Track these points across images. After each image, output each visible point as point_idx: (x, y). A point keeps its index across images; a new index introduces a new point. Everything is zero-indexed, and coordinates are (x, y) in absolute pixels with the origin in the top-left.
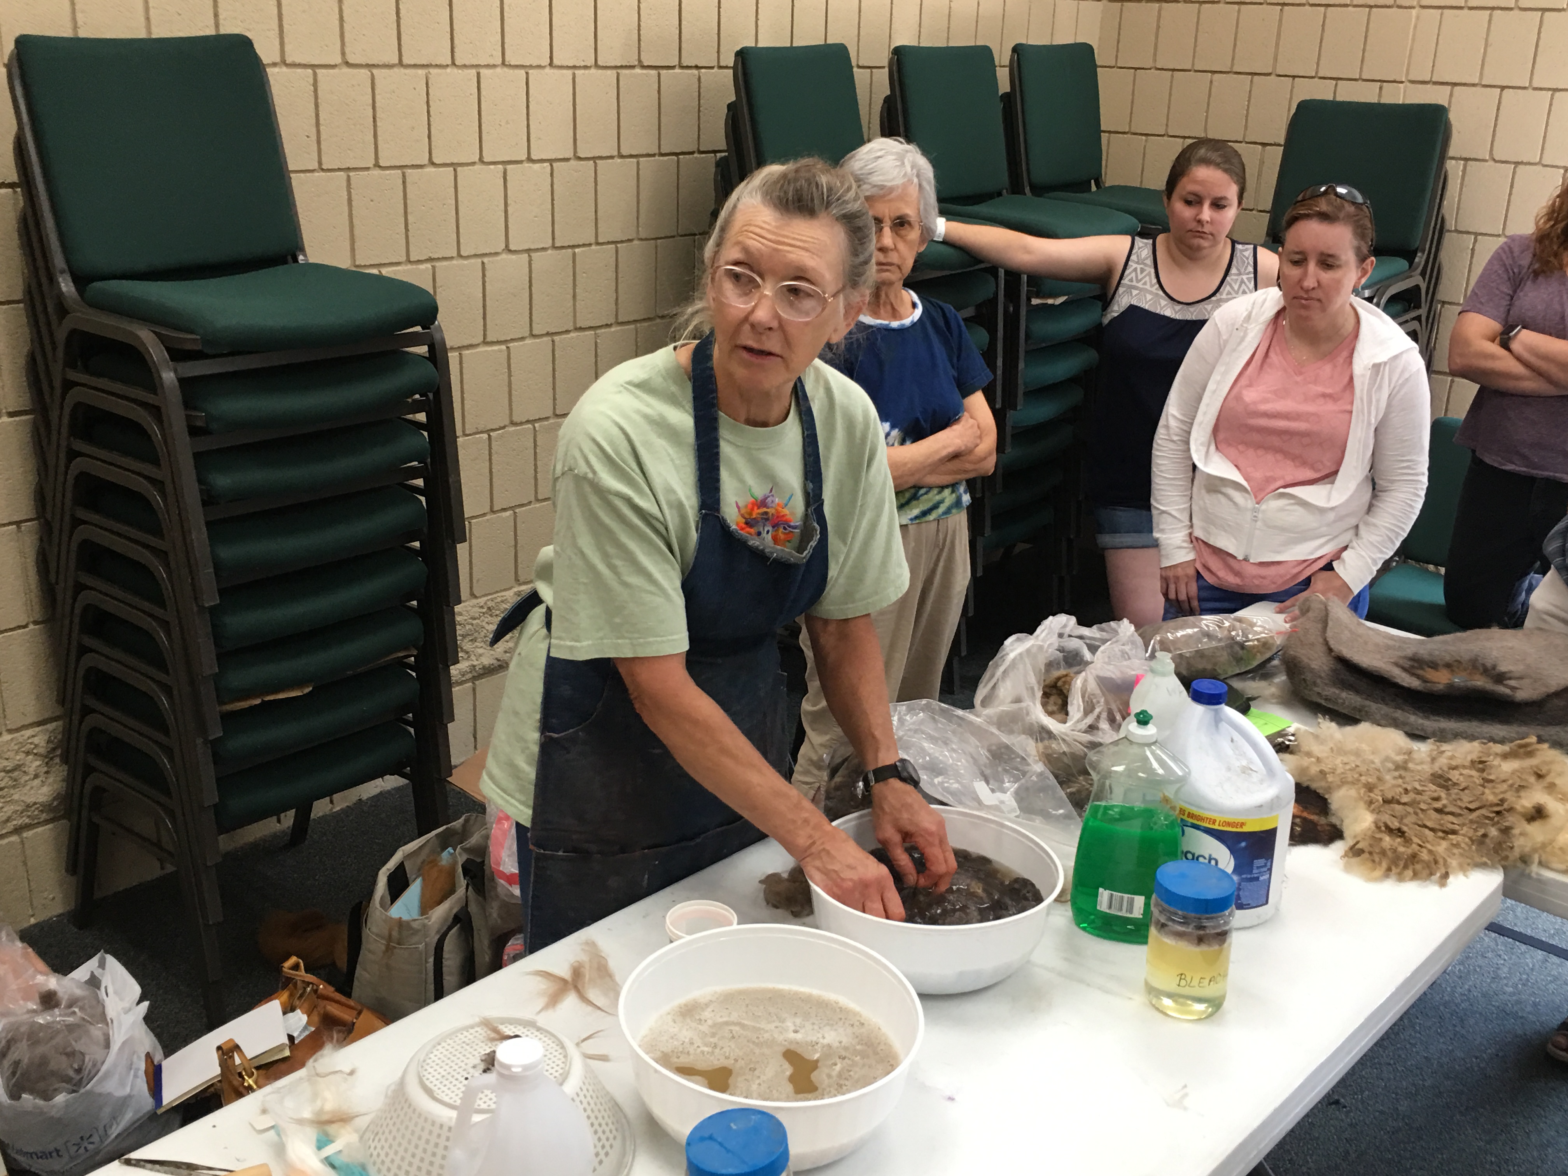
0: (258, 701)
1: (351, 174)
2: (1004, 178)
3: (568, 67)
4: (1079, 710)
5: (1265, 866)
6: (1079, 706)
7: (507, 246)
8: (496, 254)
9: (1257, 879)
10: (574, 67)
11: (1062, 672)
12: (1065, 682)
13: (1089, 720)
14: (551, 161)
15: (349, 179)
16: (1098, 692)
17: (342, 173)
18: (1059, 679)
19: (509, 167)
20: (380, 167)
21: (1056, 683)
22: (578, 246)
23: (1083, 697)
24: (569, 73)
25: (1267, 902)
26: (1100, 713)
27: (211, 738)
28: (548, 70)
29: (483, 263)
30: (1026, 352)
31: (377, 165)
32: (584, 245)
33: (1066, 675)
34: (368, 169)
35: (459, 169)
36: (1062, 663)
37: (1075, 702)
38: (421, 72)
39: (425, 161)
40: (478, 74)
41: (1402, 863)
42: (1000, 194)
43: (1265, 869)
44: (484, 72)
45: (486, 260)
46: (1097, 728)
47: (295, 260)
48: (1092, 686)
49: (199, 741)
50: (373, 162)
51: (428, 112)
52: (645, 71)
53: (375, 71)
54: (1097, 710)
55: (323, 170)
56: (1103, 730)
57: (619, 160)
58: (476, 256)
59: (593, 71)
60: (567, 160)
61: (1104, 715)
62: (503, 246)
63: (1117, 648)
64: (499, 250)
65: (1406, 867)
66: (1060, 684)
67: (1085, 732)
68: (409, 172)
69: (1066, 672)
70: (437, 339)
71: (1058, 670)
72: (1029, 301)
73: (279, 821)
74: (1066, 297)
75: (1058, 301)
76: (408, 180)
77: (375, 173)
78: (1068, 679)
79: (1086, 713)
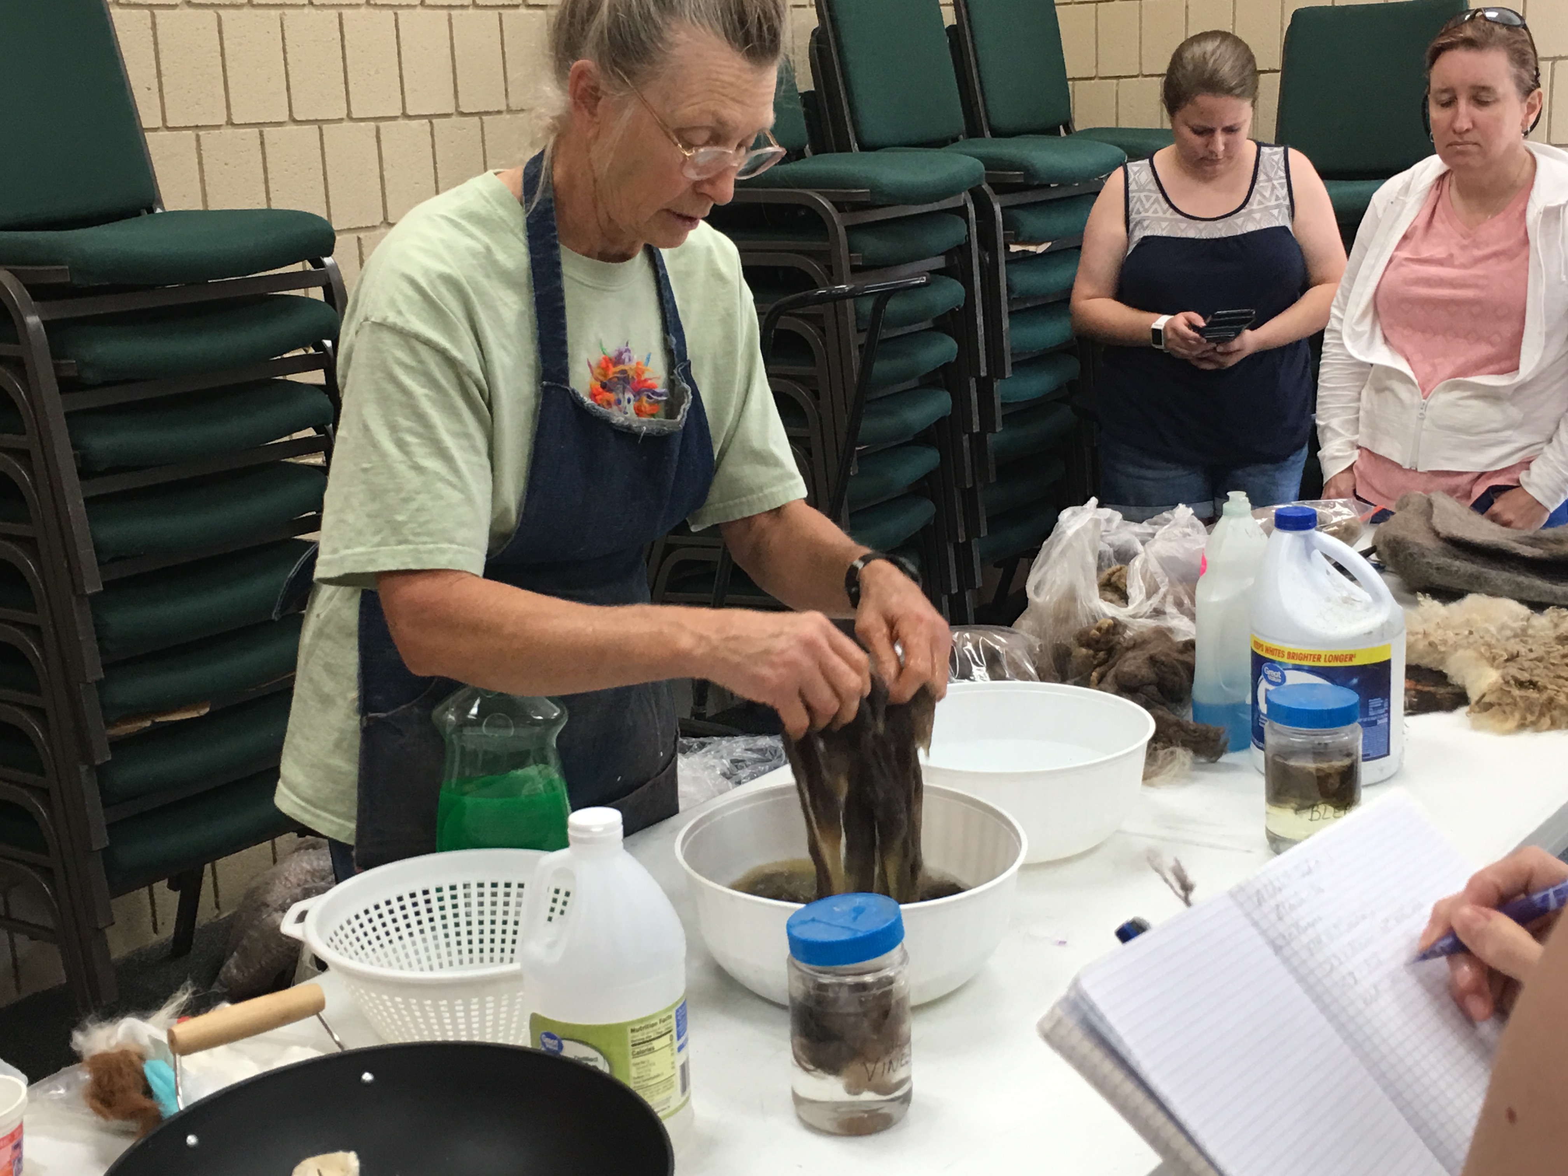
0: (148, 724)
1: (201, 133)
2: (961, 123)
3: (443, 7)
4: (1141, 593)
5: (1382, 707)
6: (1140, 587)
7: (385, 219)
8: (374, 227)
9: (1374, 723)
10: (450, 7)
11: (1115, 567)
12: (1120, 577)
13: (1155, 601)
14: (430, 117)
15: (198, 138)
16: (1160, 571)
17: (190, 132)
18: (1114, 573)
19: (382, 125)
20: (233, 124)
21: (1109, 580)
23: (1144, 580)
24: (445, 12)
25: (1388, 754)
26: (1165, 596)
27: (97, 762)
28: (419, 10)
29: (359, 239)
30: (1011, 314)
31: (230, 123)
33: (1119, 570)
34: (218, 127)
35: (325, 127)
36: (1113, 560)
37: (1135, 584)
38: (275, 13)
39: (285, 117)
40: (340, 15)
41: (1537, 710)
42: (955, 140)
43: (1382, 711)
44: (347, 13)
45: (362, 235)
46: (1164, 613)
47: (152, 211)
48: (1154, 566)
49: (83, 769)
50: (225, 119)
51: (285, 59)
52: (531, 11)
53: (222, 12)
54: (1163, 590)
55: (168, 128)
56: (1170, 613)
57: (508, 116)
58: (349, 230)
59: (471, 11)
60: (447, 115)
61: (1170, 599)
62: (382, 219)
63: (1177, 531)
64: (377, 223)
65: (1542, 714)
66: (1114, 579)
67: (1150, 617)
68: (267, 130)
69: (1118, 566)
70: (333, 277)
71: (1110, 566)
72: (1007, 247)
73: (155, 930)
74: (1049, 244)
75: (1041, 249)
76: (266, 141)
77: (229, 131)
78: (1123, 572)
79: (1149, 596)
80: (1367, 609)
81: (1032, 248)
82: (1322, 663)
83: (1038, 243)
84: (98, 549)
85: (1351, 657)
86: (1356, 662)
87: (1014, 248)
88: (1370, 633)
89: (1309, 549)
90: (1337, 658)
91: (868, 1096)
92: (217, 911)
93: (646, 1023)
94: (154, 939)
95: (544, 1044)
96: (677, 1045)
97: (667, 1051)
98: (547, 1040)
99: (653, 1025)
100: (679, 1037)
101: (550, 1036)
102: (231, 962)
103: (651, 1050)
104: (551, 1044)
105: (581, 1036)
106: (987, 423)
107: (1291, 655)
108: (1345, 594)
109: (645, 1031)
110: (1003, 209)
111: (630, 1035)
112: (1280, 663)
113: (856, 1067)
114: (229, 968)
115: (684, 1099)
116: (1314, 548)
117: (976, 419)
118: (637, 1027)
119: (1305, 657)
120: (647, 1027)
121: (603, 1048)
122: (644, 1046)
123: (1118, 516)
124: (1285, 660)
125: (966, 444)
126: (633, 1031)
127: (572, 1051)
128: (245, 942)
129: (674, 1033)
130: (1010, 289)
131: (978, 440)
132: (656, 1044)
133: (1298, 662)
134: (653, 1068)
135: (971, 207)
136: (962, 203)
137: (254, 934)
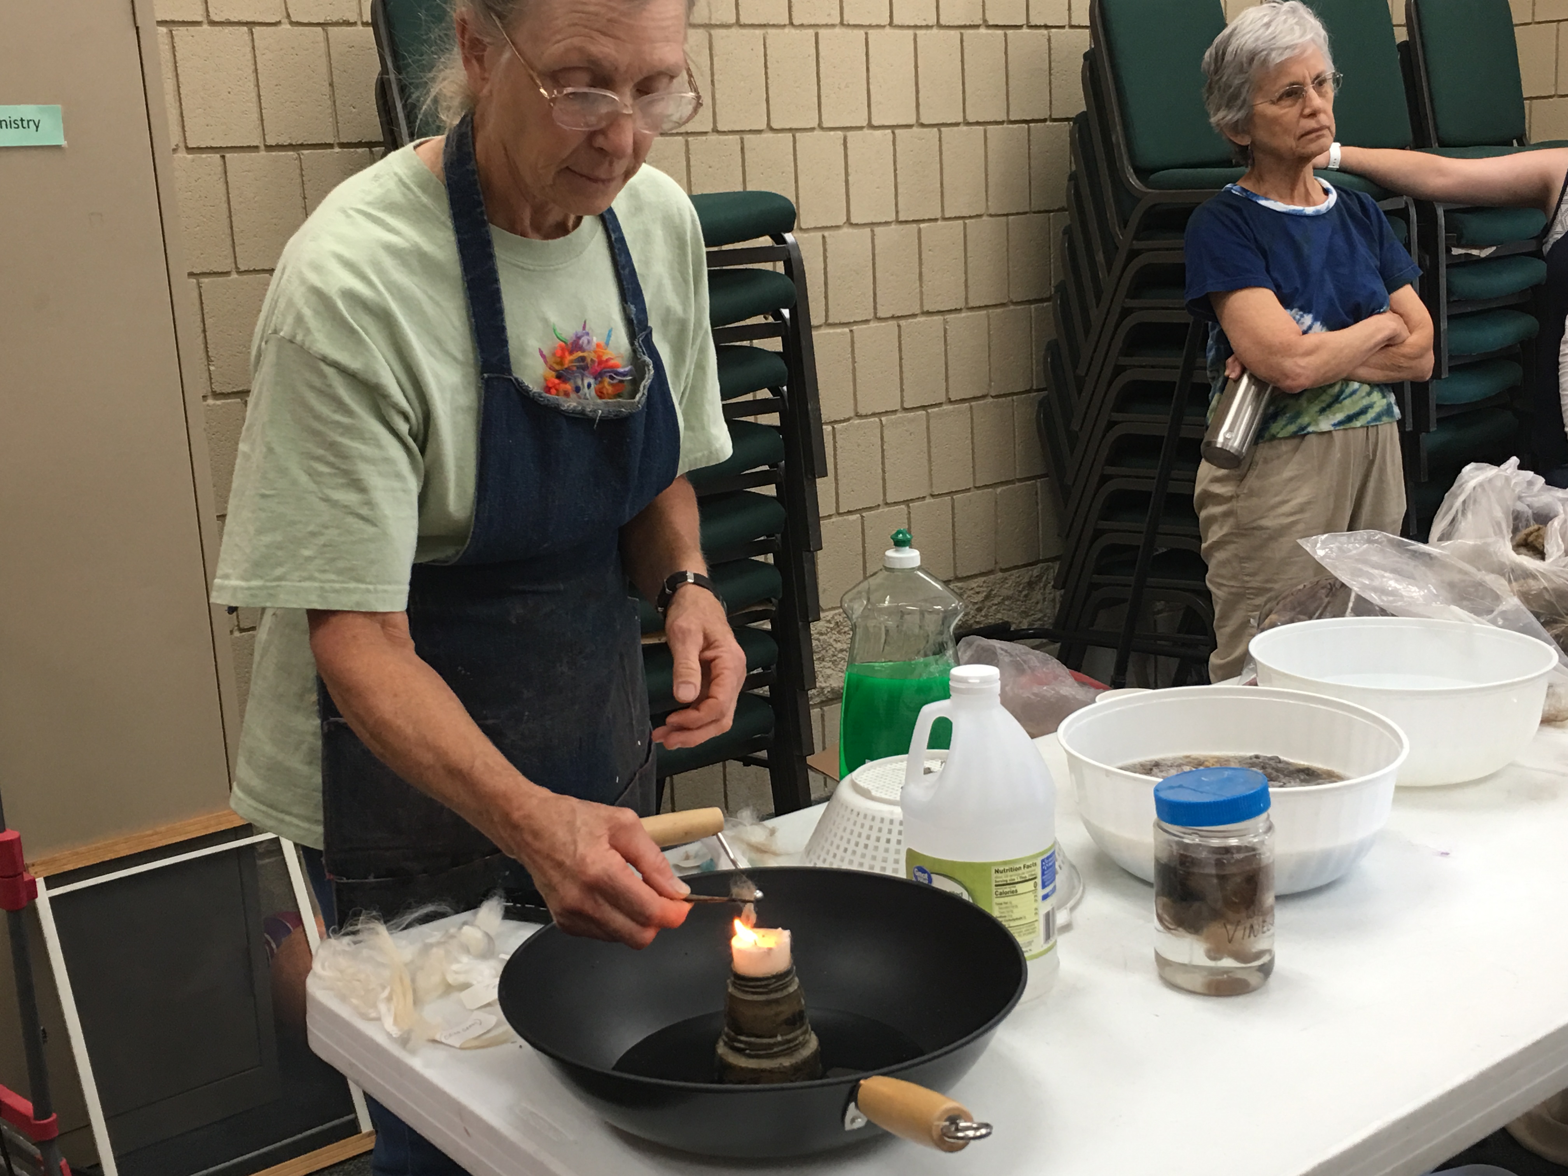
2: (1408, 134)
3: (909, 27)
4: (1559, 550)
6: (1558, 545)
7: (848, 219)
8: (838, 227)
10: (916, 27)
11: (1534, 527)
12: (1538, 536)
14: (893, 127)
17: (680, 138)
18: (1531, 533)
19: (850, 134)
20: (718, 131)
22: (923, 221)
23: (1563, 538)
24: (911, 32)
28: (888, 30)
29: (824, 237)
30: (1450, 317)
31: (716, 131)
32: (930, 220)
33: (1537, 530)
34: (705, 133)
35: (798, 135)
36: (1532, 522)
37: (1554, 542)
38: (759, 32)
39: (763, 126)
40: (817, 35)
44: (822, 32)
45: (826, 234)
50: (711, 127)
51: (766, 73)
52: (990, 31)
53: (713, 31)
57: (965, 128)
58: (816, 229)
59: (935, 31)
60: (909, 126)
62: (845, 219)
64: (841, 224)
68: (747, 137)
69: (1536, 527)
70: (794, 255)
71: (1527, 526)
72: (1448, 251)
74: (1494, 248)
75: (1485, 253)
76: (746, 146)
77: (714, 137)
78: (1541, 532)
81: (1475, 252)
83: (1481, 247)
87: (1456, 251)
91: (1228, 963)
93: (1011, 867)
95: (916, 877)
96: (1041, 892)
97: (1031, 895)
98: (919, 874)
99: (1017, 869)
100: (1044, 886)
101: (922, 870)
103: (1014, 893)
104: (923, 878)
105: (949, 871)
106: (1421, 423)
109: (1009, 873)
110: (1446, 212)
111: (994, 875)
113: (1216, 928)
115: (1046, 946)
117: (1409, 418)
118: (1001, 869)
120: (1011, 870)
121: (967, 885)
122: (1008, 888)
123: (1541, 480)
126: (997, 871)
127: (941, 884)
129: (1039, 881)
130: (1449, 292)
132: (1020, 888)
134: (1015, 910)
135: (1413, 212)
136: (1403, 206)
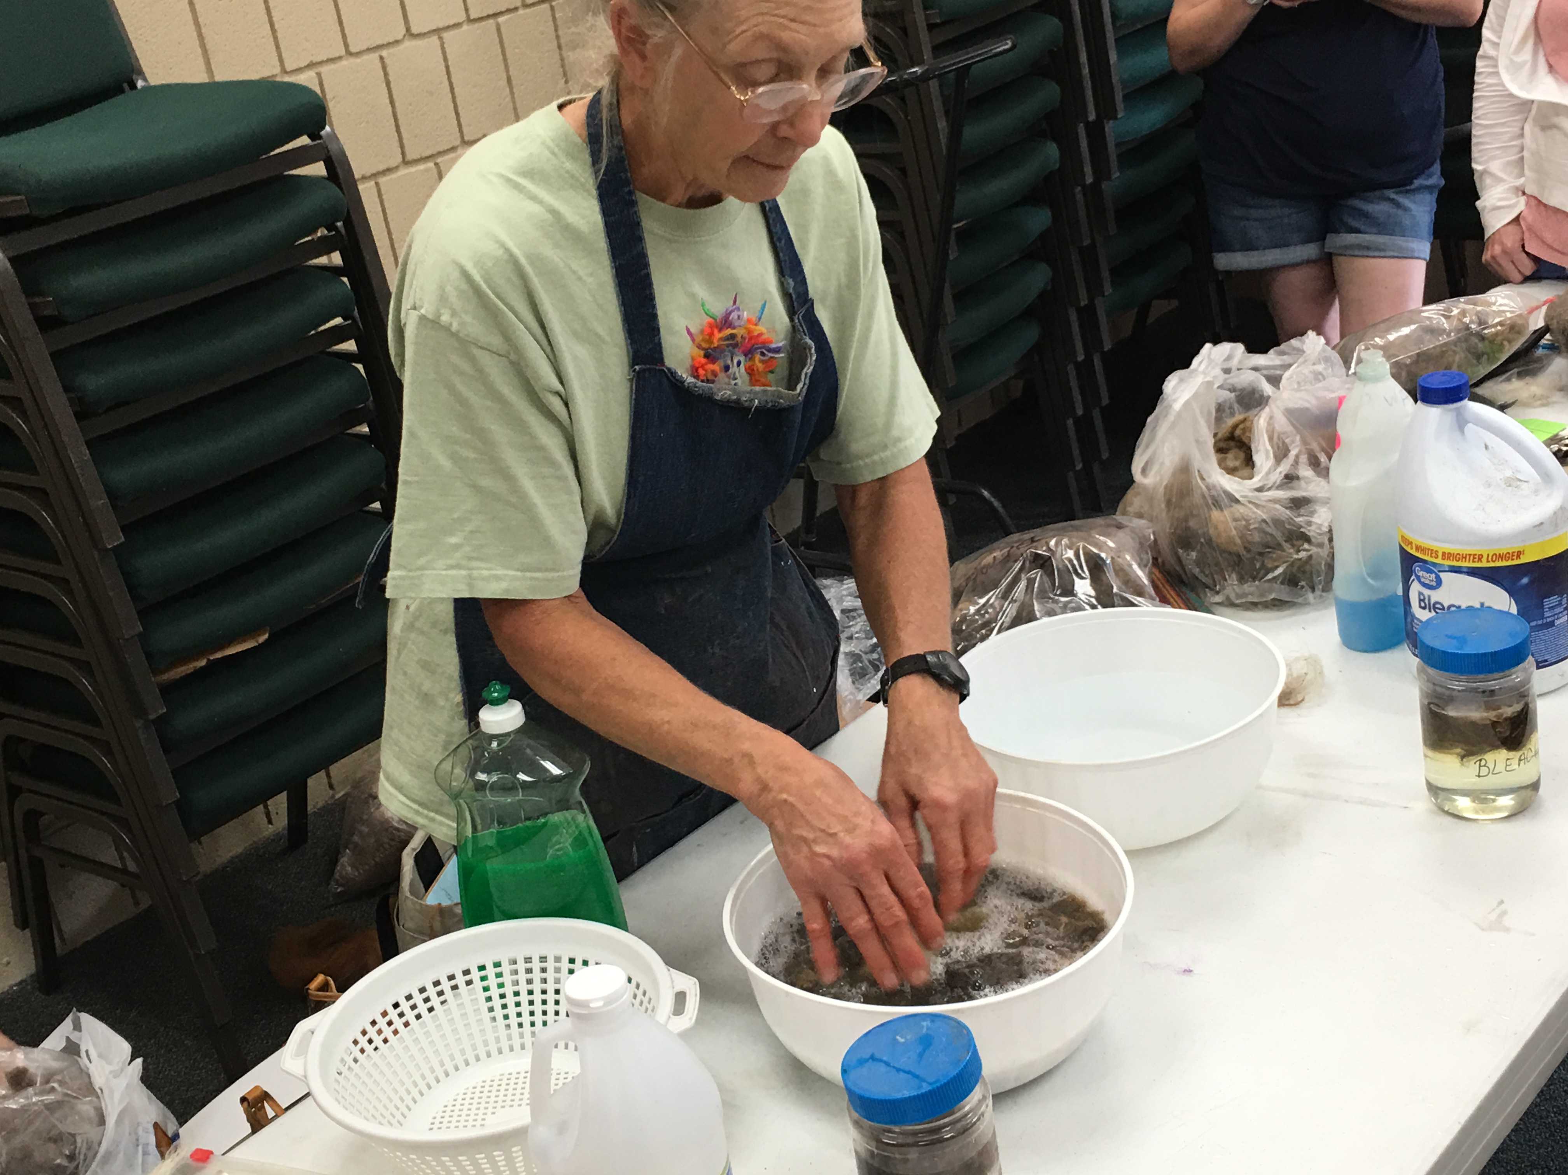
0: (203, 663)
4: (1267, 458)
5: (1560, 604)
6: (1267, 451)
9: (1552, 624)
11: (1239, 417)
12: (1244, 430)
13: (1285, 467)
16: (1290, 428)
18: (1235, 426)
21: (1232, 433)
22: (501, 13)
23: (1271, 439)
26: (1297, 456)
27: (152, 717)
33: (1245, 420)
37: (1261, 448)
43: (1560, 608)
46: (1298, 478)
47: (133, 86)
48: (1282, 424)
49: (139, 724)
54: (1293, 453)
56: (1305, 478)
61: (1304, 459)
63: (1307, 370)
66: (1238, 432)
67: (1280, 487)
69: (1242, 416)
70: (334, 150)
71: (1230, 416)
73: (270, 822)
78: (1248, 424)
79: (1279, 459)
80: (1536, 492)
82: (1484, 564)
84: (113, 495)
85: (1519, 554)
86: (1524, 559)
88: (1542, 524)
89: (1461, 423)
90: (1501, 557)
92: (331, 792)
94: (269, 831)
102: (344, 860)
106: (1102, 173)
107: (1446, 556)
108: (1508, 473)
112: (1434, 565)
114: (343, 866)
116: (1467, 422)
117: (1088, 169)
119: (1464, 558)
124: (1439, 561)
125: (1079, 197)
128: (356, 838)
130: (1114, 15)
131: (1094, 192)
133: (1455, 563)
137: (365, 829)
